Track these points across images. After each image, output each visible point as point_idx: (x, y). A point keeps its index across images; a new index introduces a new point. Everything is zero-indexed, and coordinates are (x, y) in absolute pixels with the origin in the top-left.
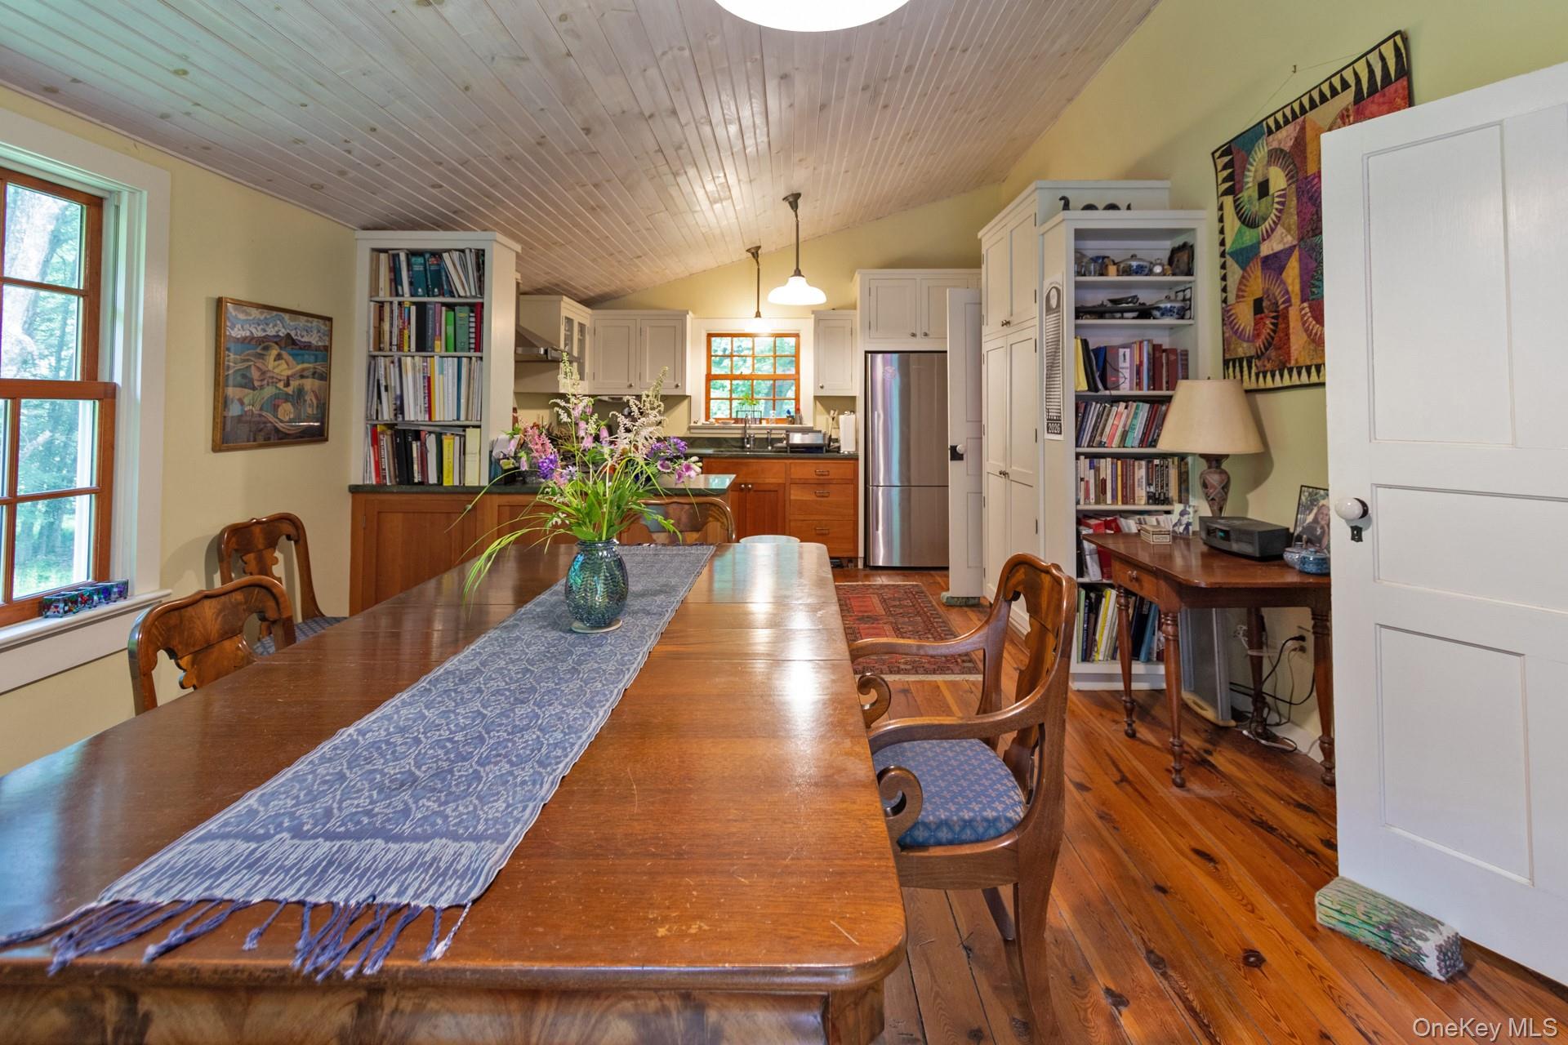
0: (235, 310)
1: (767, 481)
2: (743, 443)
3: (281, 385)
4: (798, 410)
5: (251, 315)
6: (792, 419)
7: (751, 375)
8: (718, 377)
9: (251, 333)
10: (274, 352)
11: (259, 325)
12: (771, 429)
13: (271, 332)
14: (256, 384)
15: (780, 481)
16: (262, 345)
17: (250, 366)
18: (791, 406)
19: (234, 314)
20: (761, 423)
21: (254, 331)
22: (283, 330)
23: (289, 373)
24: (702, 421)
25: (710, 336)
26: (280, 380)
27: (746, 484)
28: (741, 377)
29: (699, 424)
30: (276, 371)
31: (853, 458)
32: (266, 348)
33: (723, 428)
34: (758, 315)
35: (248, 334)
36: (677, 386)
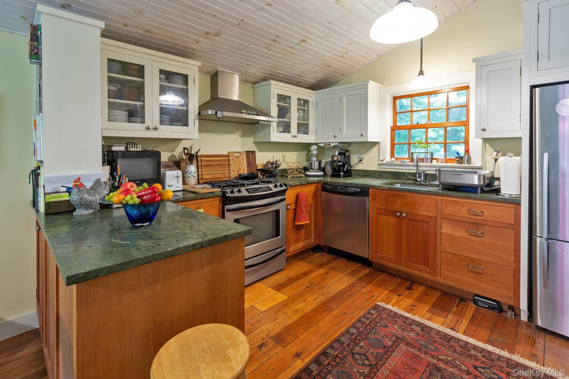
1: (420, 212)
2: (416, 176)
4: (467, 151)
6: (460, 159)
7: (426, 124)
8: (400, 128)
12: (440, 167)
15: (431, 214)
18: (461, 149)
20: (431, 162)
24: (388, 159)
25: (395, 99)
27: (401, 213)
28: (418, 126)
29: (384, 162)
31: (515, 202)
33: (401, 165)
34: (421, 73)
36: (362, 135)
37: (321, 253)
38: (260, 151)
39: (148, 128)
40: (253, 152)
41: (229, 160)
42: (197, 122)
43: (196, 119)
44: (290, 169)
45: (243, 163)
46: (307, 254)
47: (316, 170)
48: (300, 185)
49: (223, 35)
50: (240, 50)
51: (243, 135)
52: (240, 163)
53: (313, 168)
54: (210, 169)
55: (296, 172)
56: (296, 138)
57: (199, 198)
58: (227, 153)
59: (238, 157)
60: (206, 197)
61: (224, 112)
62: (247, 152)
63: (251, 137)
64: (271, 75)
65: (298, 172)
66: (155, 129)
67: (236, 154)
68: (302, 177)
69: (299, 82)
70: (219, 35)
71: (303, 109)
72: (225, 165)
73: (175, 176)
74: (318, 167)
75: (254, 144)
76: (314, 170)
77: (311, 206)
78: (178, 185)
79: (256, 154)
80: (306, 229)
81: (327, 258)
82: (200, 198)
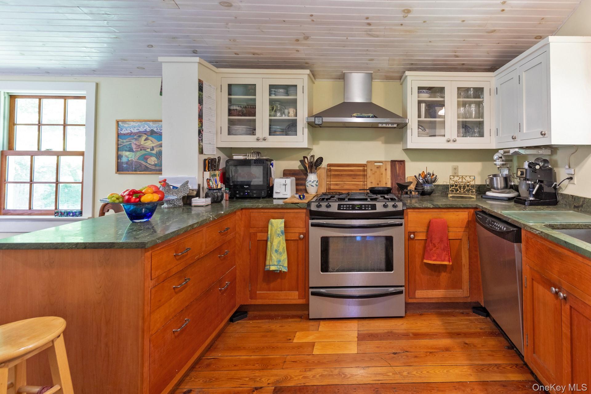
0: (122, 124)
3: (149, 150)
5: (130, 125)
9: (131, 131)
10: (144, 137)
11: (135, 128)
13: (142, 129)
14: (134, 150)
16: (137, 135)
17: (131, 143)
19: (122, 125)
21: (132, 130)
22: (149, 129)
23: (153, 145)
26: (148, 148)
30: (145, 145)
32: (140, 136)
35: (129, 132)
36: (543, 134)
37: (483, 317)
38: (413, 160)
39: (258, 140)
40: (402, 162)
41: (364, 171)
42: (306, 130)
43: (305, 128)
44: (453, 186)
45: (386, 174)
46: (461, 311)
47: (501, 189)
48: (433, 208)
49: (312, 37)
50: (344, 47)
51: (387, 142)
52: (382, 174)
53: (495, 186)
54: (340, 180)
55: (462, 190)
56: (455, 142)
57: (279, 207)
58: (365, 163)
59: (378, 167)
60: (287, 207)
61: (323, 118)
62: (393, 162)
63: (400, 144)
64: (412, 64)
65: (466, 189)
66: (264, 139)
67: (376, 164)
68: (473, 198)
69: (463, 64)
70: (308, 38)
71: (475, 101)
72: (359, 175)
73: (282, 184)
74: (503, 185)
75: (403, 151)
76: (498, 189)
77: (461, 242)
78: (285, 193)
79: (406, 164)
80: (450, 273)
81: (481, 329)
82: (281, 207)
